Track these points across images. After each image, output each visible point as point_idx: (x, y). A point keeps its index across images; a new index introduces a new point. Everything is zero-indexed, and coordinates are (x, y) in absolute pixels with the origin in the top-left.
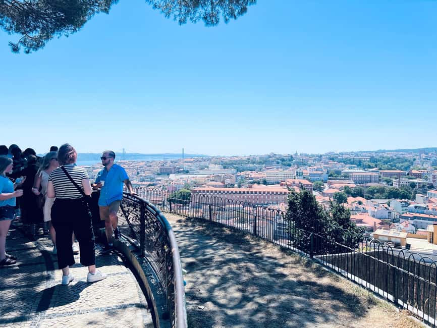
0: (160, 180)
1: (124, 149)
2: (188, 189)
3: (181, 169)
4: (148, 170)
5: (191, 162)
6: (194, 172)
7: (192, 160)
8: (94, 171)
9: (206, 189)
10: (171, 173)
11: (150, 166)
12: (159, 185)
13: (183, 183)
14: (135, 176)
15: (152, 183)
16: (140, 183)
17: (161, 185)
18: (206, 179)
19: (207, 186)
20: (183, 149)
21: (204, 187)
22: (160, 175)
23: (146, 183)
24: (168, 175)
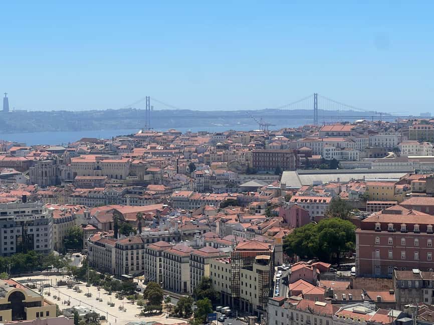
0: (254, 189)
1: (148, 99)
2: (344, 217)
3: (314, 157)
4: (219, 160)
5: (345, 135)
6: (355, 164)
7: (347, 128)
8: (74, 160)
9: (405, 219)
10: (287, 169)
11: (225, 147)
12: (255, 204)
13: (328, 200)
14: (184, 177)
15: (234, 196)
16: (198, 196)
17: (263, 204)
18: (401, 187)
19: (405, 211)
20: (316, 96)
21: (399, 213)
22: (254, 173)
23: (213, 196)
24: (279, 172)
